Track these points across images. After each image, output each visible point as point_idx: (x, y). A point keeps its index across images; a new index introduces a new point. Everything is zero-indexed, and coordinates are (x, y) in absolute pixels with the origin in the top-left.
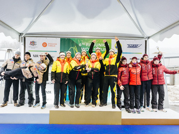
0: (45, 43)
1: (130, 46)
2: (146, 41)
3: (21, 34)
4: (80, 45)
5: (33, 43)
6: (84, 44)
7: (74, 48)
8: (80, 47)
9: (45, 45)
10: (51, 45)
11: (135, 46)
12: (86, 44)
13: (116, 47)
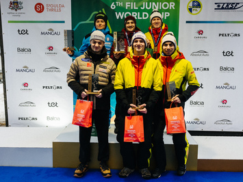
0: (40, 4)
1: (221, 7)
4: (113, 6)
5: (15, 5)
6: (120, 4)
8: (114, 11)
9: (39, 8)
10: (53, 8)
11: (232, 6)
12: (124, 4)
13: (190, 10)
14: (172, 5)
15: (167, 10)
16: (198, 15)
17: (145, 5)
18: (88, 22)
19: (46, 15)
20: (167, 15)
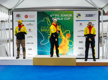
0: (27, 15)
1: (87, 16)
2: (99, 11)
3: (10, 10)
4: (51, 16)
5: (18, 16)
6: (53, 15)
7: (47, 18)
8: (51, 17)
9: (26, 17)
10: (31, 17)
11: (91, 15)
12: (55, 15)
13: (77, 17)
14: (71, 15)
15: (70, 17)
16: (80, 18)
17: (62, 15)
18: (43, 21)
19: (28, 19)
20: (69, 18)
